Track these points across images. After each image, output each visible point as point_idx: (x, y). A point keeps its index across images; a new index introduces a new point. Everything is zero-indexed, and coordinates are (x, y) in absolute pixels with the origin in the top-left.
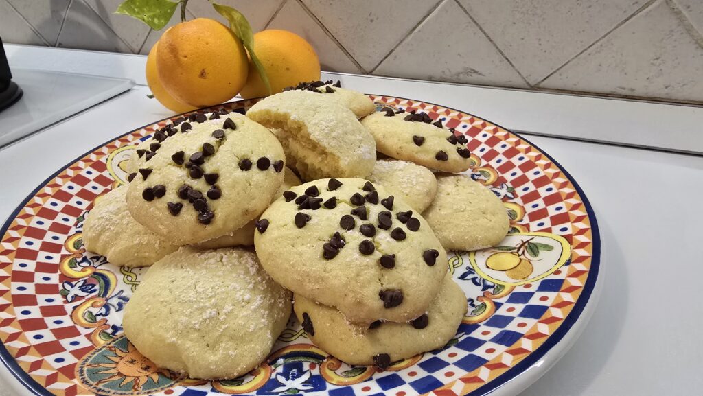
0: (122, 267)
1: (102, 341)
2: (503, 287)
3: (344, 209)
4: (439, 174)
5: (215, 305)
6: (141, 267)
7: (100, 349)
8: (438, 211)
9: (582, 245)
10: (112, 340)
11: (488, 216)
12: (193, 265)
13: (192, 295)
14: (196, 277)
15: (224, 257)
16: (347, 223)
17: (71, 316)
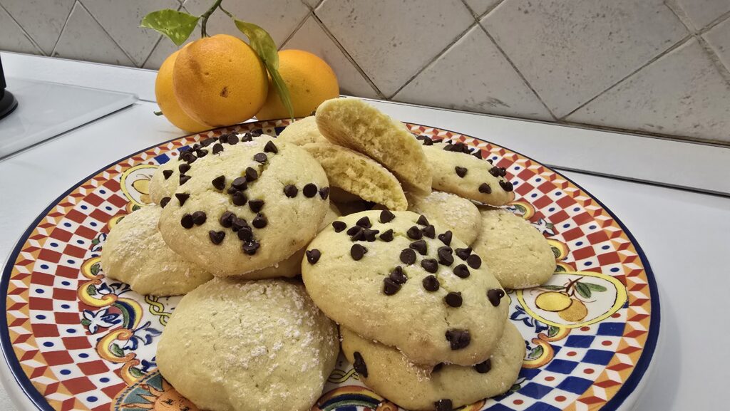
0: (147, 296)
1: (133, 379)
2: (558, 329)
3: (401, 243)
4: (482, 208)
5: (263, 342)
6: (168, 297)
7: (133, 387)
8: (484, 246)
9: (638, 287)
10: (144, 377)
11: (536, 253)
12: (236, 297)
13: (237, 330)
14: (240, 310)
15: (268, 289)
16: (407, 257)
17: (96, 349)
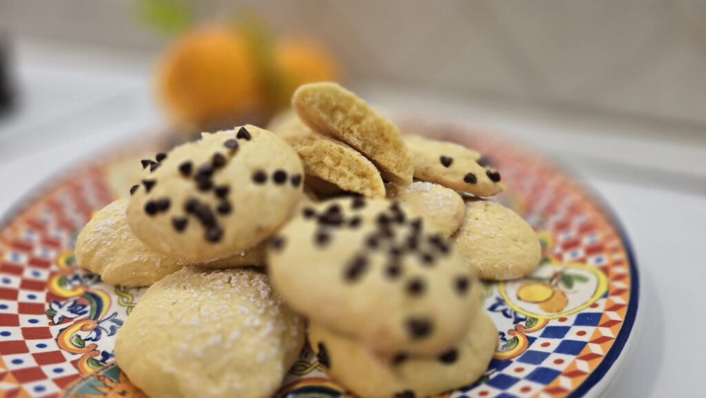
0: (117, 287)
1: (89, 369)
2: (536, 320)
3: (369, 228)
4: (466, 199)
5: (220, 332)
6: (139, 288)
7: (88, 378)
8: (466, 236)
9: (619, 277)
10: (101, 368)
11: (520, 243)
12: (197, 286)
13: (194, 319)
14: (201, 298)
15: (233, 278)
16: (372, 242)
17: (57, 340)
